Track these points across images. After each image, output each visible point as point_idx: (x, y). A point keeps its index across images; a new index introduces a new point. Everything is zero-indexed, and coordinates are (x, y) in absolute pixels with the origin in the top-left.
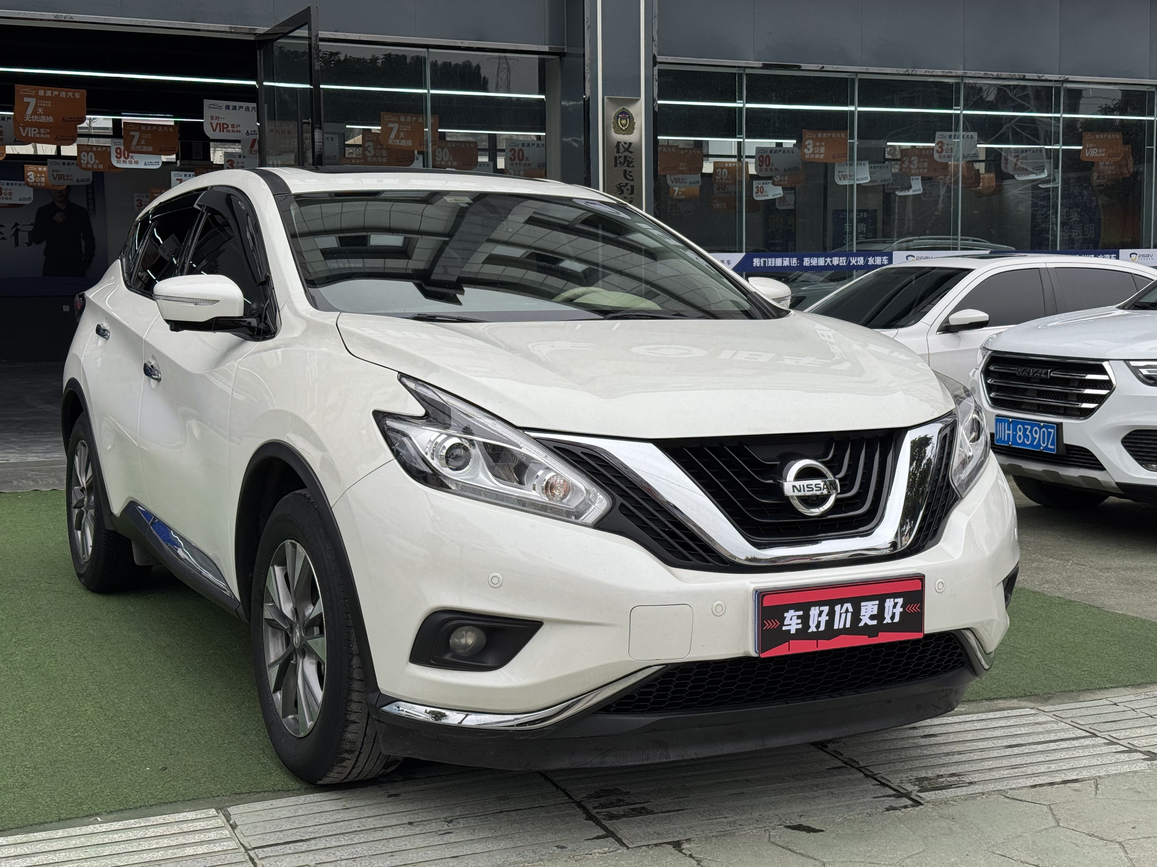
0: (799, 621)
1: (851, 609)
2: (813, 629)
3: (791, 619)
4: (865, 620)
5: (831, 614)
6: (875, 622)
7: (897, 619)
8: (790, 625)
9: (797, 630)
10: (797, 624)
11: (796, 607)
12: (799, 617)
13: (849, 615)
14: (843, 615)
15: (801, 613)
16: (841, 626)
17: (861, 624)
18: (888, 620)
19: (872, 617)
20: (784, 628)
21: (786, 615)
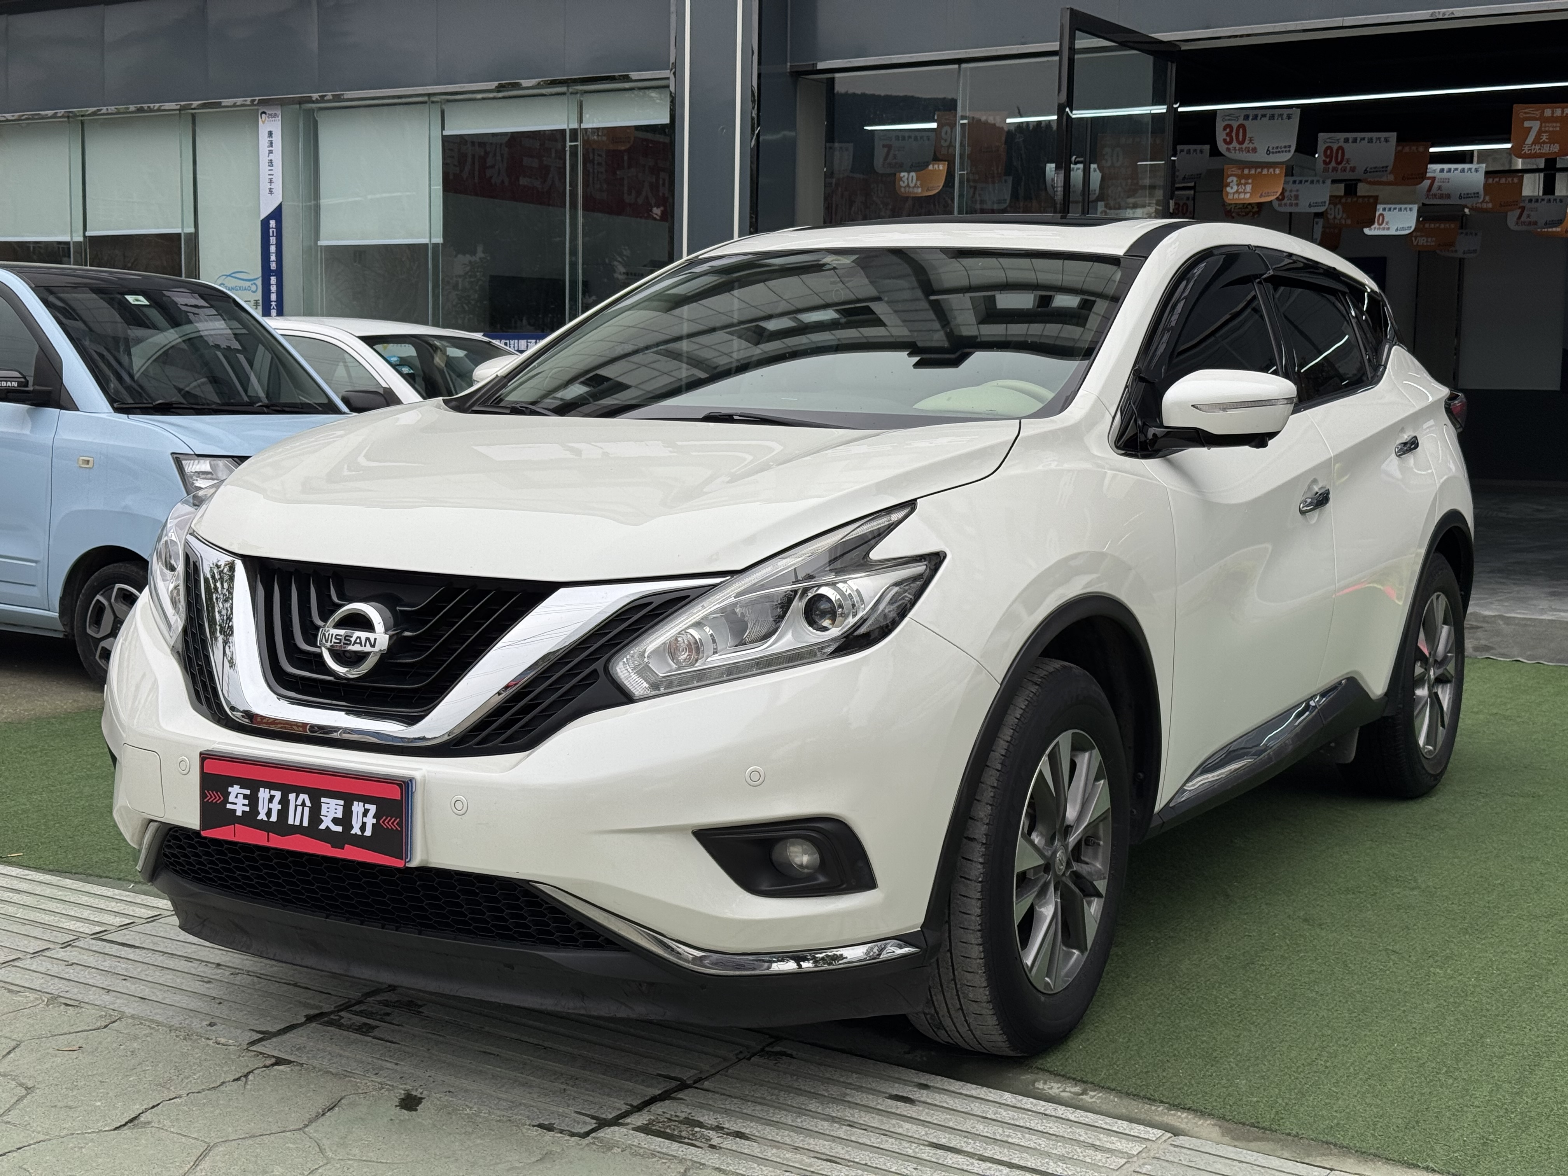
0: (246, 802)
1: (308, 803)
2: (262, 816)
3: (236, 797)
4: (327, 823)
5: (284, 802)
6: (339, 829)
7: (368, 832)
8: (236, 804)
9: (243, 812)
10: (244, 805)
11: (243, 783)
12: (245, 797)
13: (307, 810)
14: (300, 809)
15: (248, 792)
16: (297, 823)
17: (322, 827)
18: (356, 830)
19: (335, 821)
20: (229, 806)
21: (230, 789)
